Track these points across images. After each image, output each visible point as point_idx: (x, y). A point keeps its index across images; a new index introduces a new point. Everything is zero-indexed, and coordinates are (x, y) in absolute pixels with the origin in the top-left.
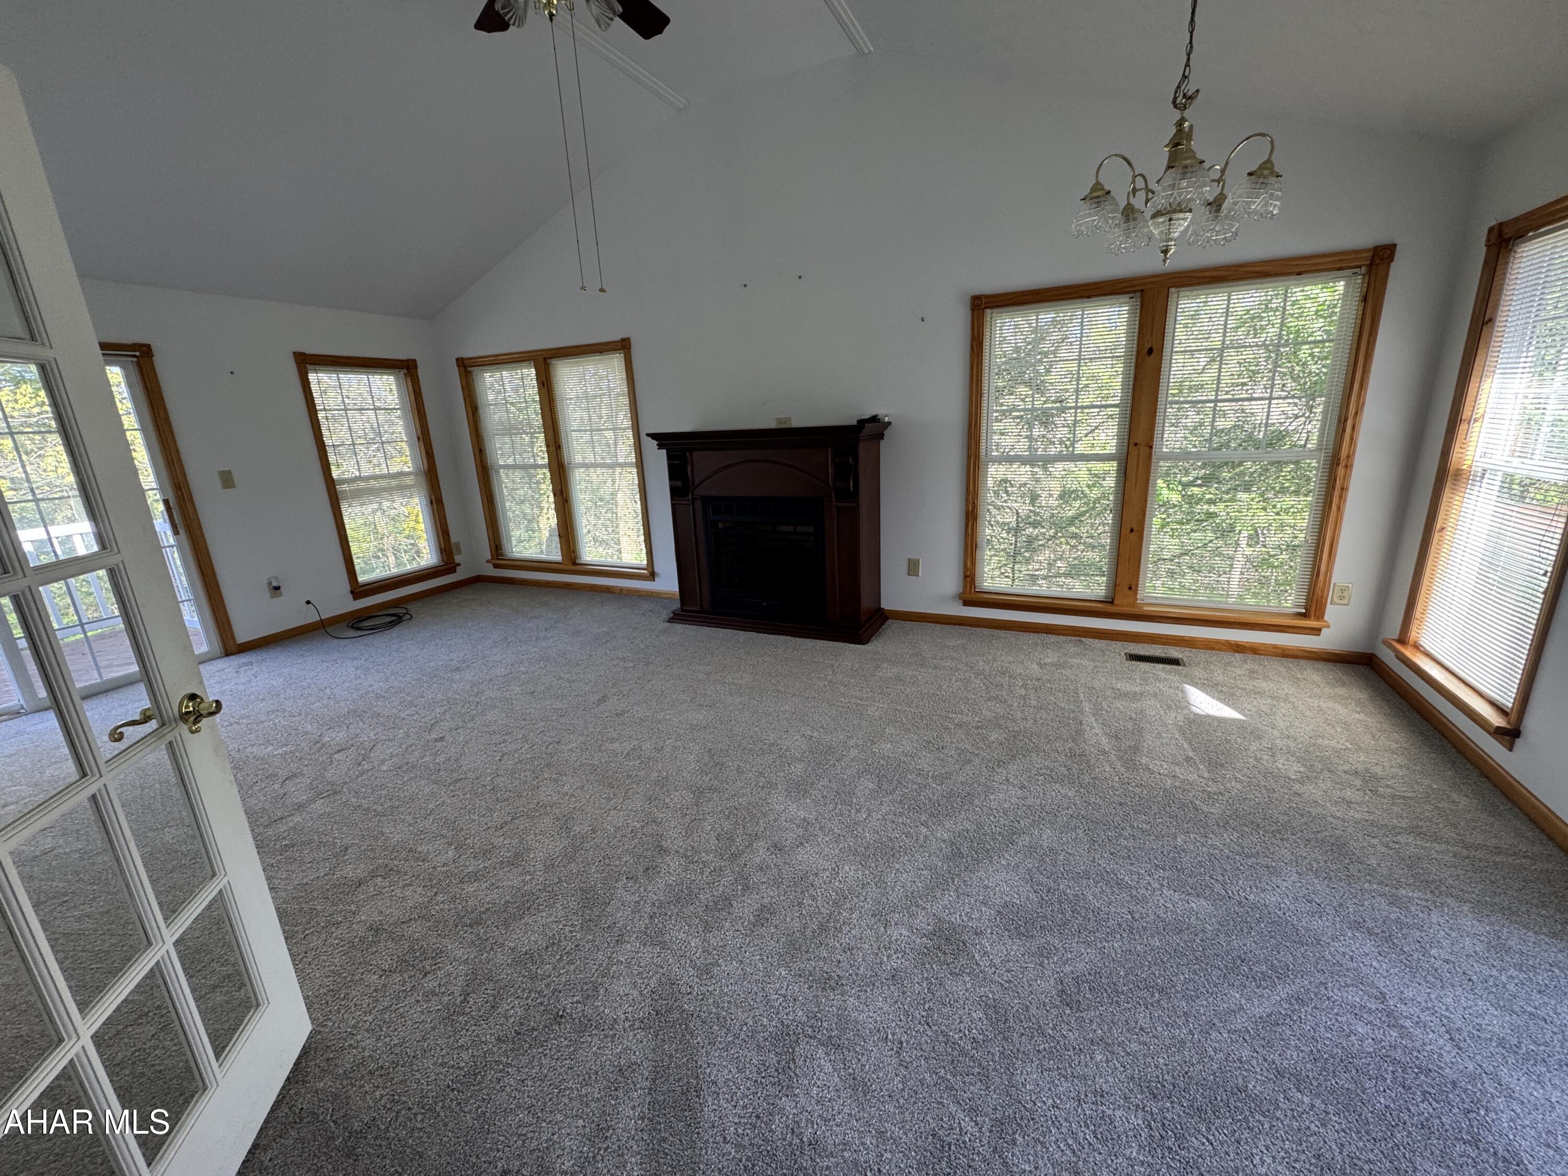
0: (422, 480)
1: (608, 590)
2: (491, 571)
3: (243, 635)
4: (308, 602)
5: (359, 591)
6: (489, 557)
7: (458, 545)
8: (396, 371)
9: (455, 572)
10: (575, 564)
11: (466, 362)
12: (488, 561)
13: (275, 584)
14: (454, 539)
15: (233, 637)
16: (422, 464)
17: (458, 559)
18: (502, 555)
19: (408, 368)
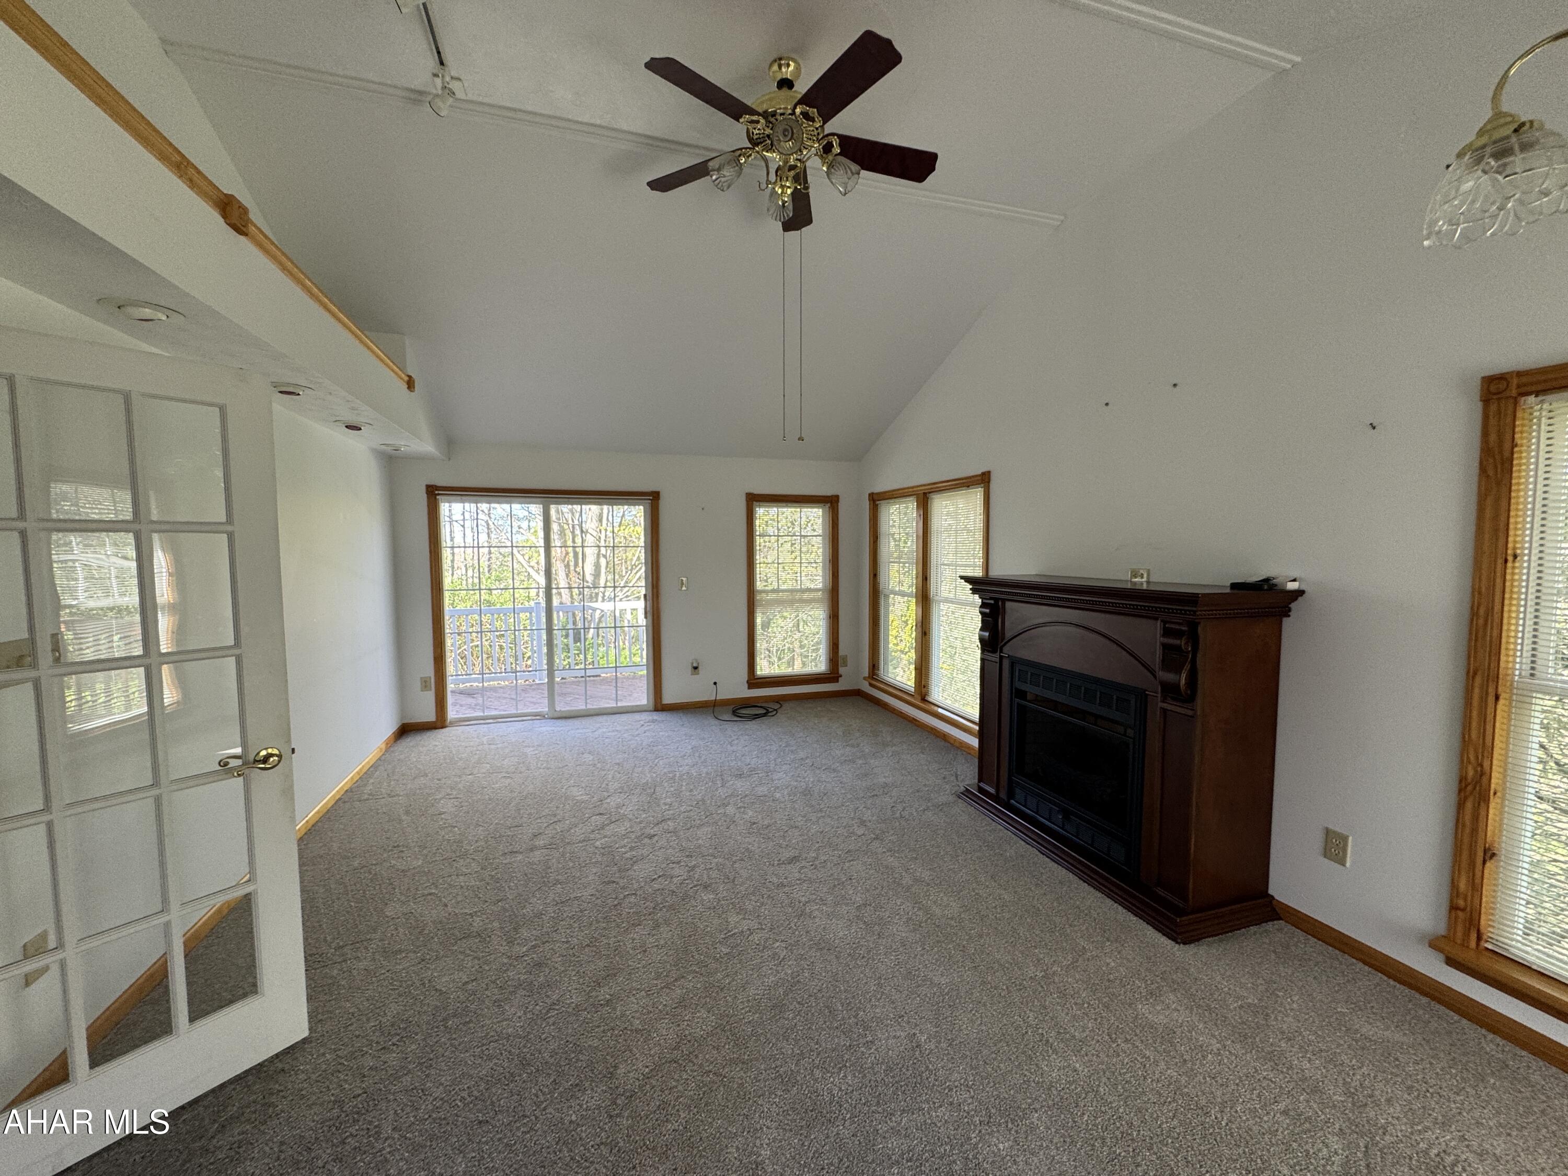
0: (827, 596)
1: (944, 737)
2: (865, 687)
3: (668, 699)
4: (715, 683)
5: (755, 681)
6: (867, 675)
7: (845, 658)
8: (822, 505)
9: (837, 681)
10: (924, 699)
11: (875, 497)
12: (865, 678)
13: (695, 665)
14: (842, 652)
15: (661, 698)
16: (829, 585)
17: (842, 670)
18: (878, 675)
19: (831, 503)
